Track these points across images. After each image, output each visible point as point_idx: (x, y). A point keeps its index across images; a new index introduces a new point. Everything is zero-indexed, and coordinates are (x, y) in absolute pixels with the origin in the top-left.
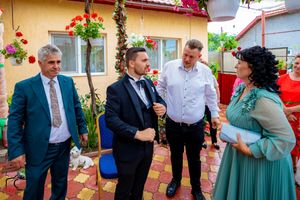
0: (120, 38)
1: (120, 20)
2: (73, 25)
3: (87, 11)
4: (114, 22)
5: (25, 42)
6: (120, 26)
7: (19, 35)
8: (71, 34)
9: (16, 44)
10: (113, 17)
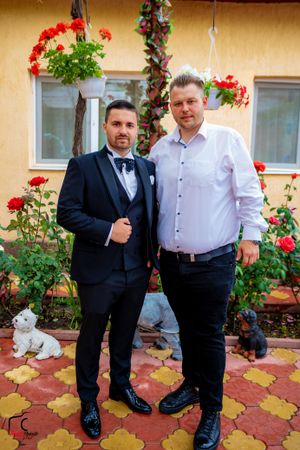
10: (137, 27)
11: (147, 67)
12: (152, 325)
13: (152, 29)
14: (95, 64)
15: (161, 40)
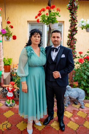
0: (72, 23)
1: (72, 10)
2: (39, 15)
3: (49, 5)
4: (68, 11)
5: (12, 27)
6: (72, 14)
7: (9, 23)
8: (38, 21)
9: (7, 28)
10: (68, 7)
11: (70, 20)
12: (75, 98)
13: (72, 8)
14: (56, 19)
15: (75, 11)
